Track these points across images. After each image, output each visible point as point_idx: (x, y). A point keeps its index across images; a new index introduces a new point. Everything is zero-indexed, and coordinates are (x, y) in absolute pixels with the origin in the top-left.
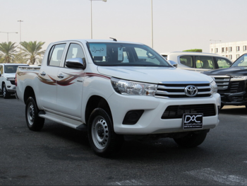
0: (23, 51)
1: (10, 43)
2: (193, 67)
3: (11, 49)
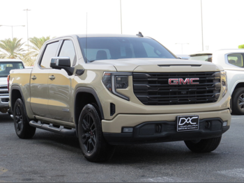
0: (33, 50)
1: (15, 39)
3: (16, 47)
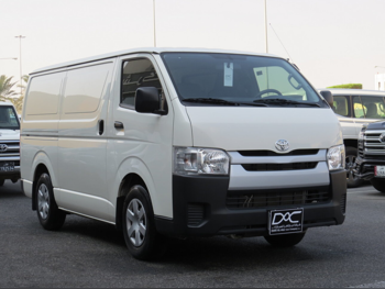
2: (349, 116)
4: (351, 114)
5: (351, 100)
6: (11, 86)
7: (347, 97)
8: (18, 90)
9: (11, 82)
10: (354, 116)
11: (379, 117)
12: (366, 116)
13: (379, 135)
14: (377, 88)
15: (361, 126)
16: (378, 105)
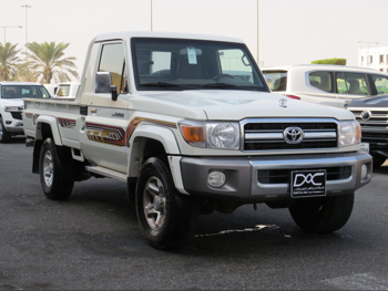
0: (32, 60)
1: (8, 45)
2: (332, 91)
3: (10, 55)
4: (334, 90)
5: (335, 75)
6: (15, 53)
7: (331, 73)
8: (23, 57)
9: (16, 49)
10: (337, 92)
11: (360, 93)
12: (349, 92)
13: (360, 112)
14: (360, 65)
15: (343, 101)
16: (360, 81)
